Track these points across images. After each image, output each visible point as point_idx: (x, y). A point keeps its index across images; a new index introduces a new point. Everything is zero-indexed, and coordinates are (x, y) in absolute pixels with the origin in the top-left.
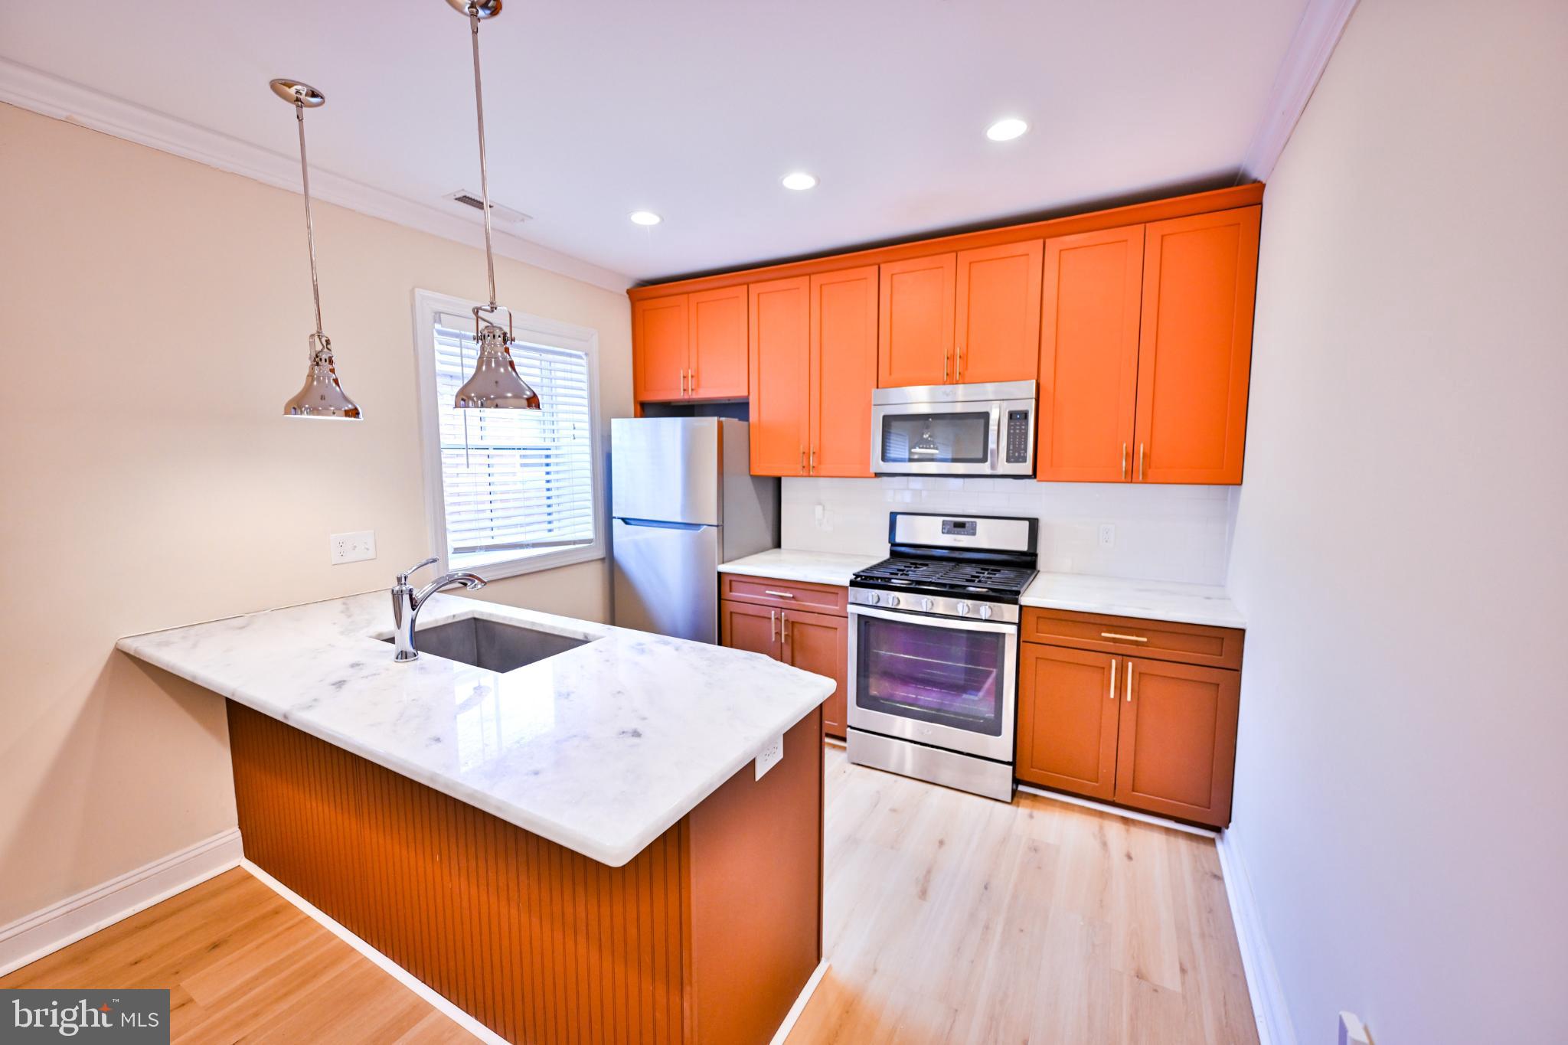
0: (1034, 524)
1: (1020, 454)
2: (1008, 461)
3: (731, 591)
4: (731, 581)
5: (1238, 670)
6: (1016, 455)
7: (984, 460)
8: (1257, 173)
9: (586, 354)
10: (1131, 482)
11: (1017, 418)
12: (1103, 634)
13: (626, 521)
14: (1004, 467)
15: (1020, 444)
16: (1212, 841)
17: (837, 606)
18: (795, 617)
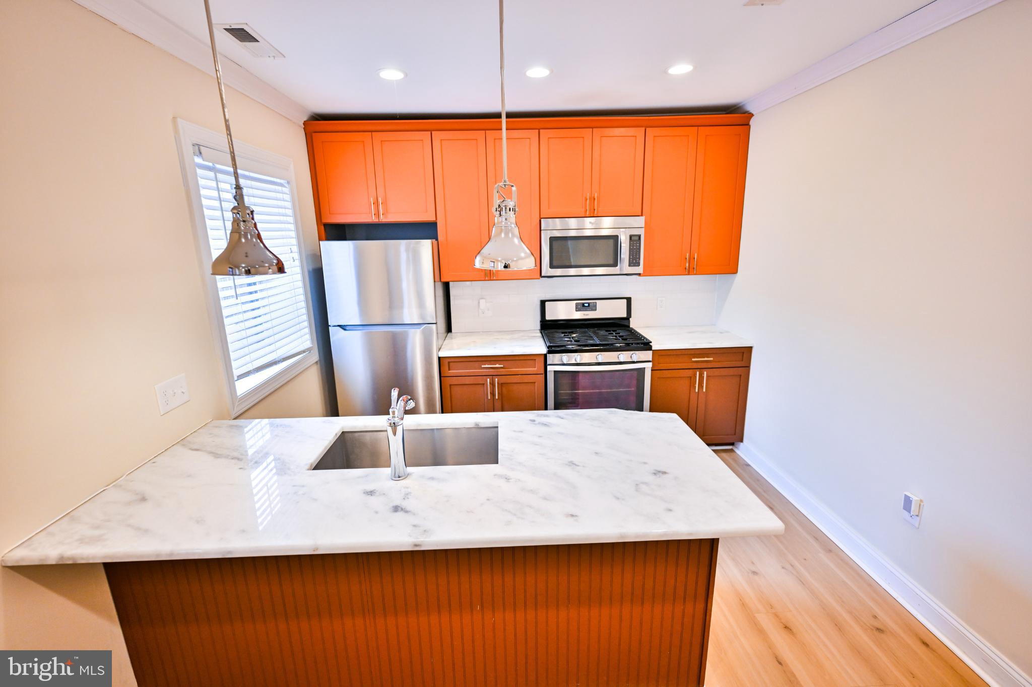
0: (629, 300)
1: (636, 261)
2: (630, 265)
3: (449, 370)
4: (449, 362)
5: (748, 367)
6: (634, 262)
7: (615, 265)
8: (750, 108)
9: (288, 183)
10: (689, 275)
11: (634, 240)
12: (693, 360)
13: (343, 327)
14: (628, 270)
15: (636, 255)
16: (732, 450)
17: (535, 368)
18: (504, 379)
